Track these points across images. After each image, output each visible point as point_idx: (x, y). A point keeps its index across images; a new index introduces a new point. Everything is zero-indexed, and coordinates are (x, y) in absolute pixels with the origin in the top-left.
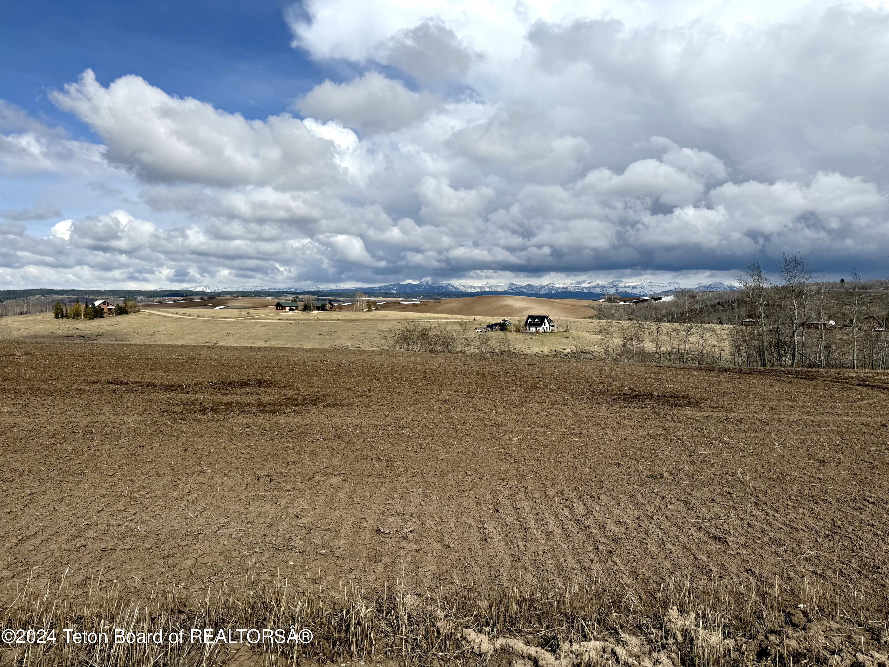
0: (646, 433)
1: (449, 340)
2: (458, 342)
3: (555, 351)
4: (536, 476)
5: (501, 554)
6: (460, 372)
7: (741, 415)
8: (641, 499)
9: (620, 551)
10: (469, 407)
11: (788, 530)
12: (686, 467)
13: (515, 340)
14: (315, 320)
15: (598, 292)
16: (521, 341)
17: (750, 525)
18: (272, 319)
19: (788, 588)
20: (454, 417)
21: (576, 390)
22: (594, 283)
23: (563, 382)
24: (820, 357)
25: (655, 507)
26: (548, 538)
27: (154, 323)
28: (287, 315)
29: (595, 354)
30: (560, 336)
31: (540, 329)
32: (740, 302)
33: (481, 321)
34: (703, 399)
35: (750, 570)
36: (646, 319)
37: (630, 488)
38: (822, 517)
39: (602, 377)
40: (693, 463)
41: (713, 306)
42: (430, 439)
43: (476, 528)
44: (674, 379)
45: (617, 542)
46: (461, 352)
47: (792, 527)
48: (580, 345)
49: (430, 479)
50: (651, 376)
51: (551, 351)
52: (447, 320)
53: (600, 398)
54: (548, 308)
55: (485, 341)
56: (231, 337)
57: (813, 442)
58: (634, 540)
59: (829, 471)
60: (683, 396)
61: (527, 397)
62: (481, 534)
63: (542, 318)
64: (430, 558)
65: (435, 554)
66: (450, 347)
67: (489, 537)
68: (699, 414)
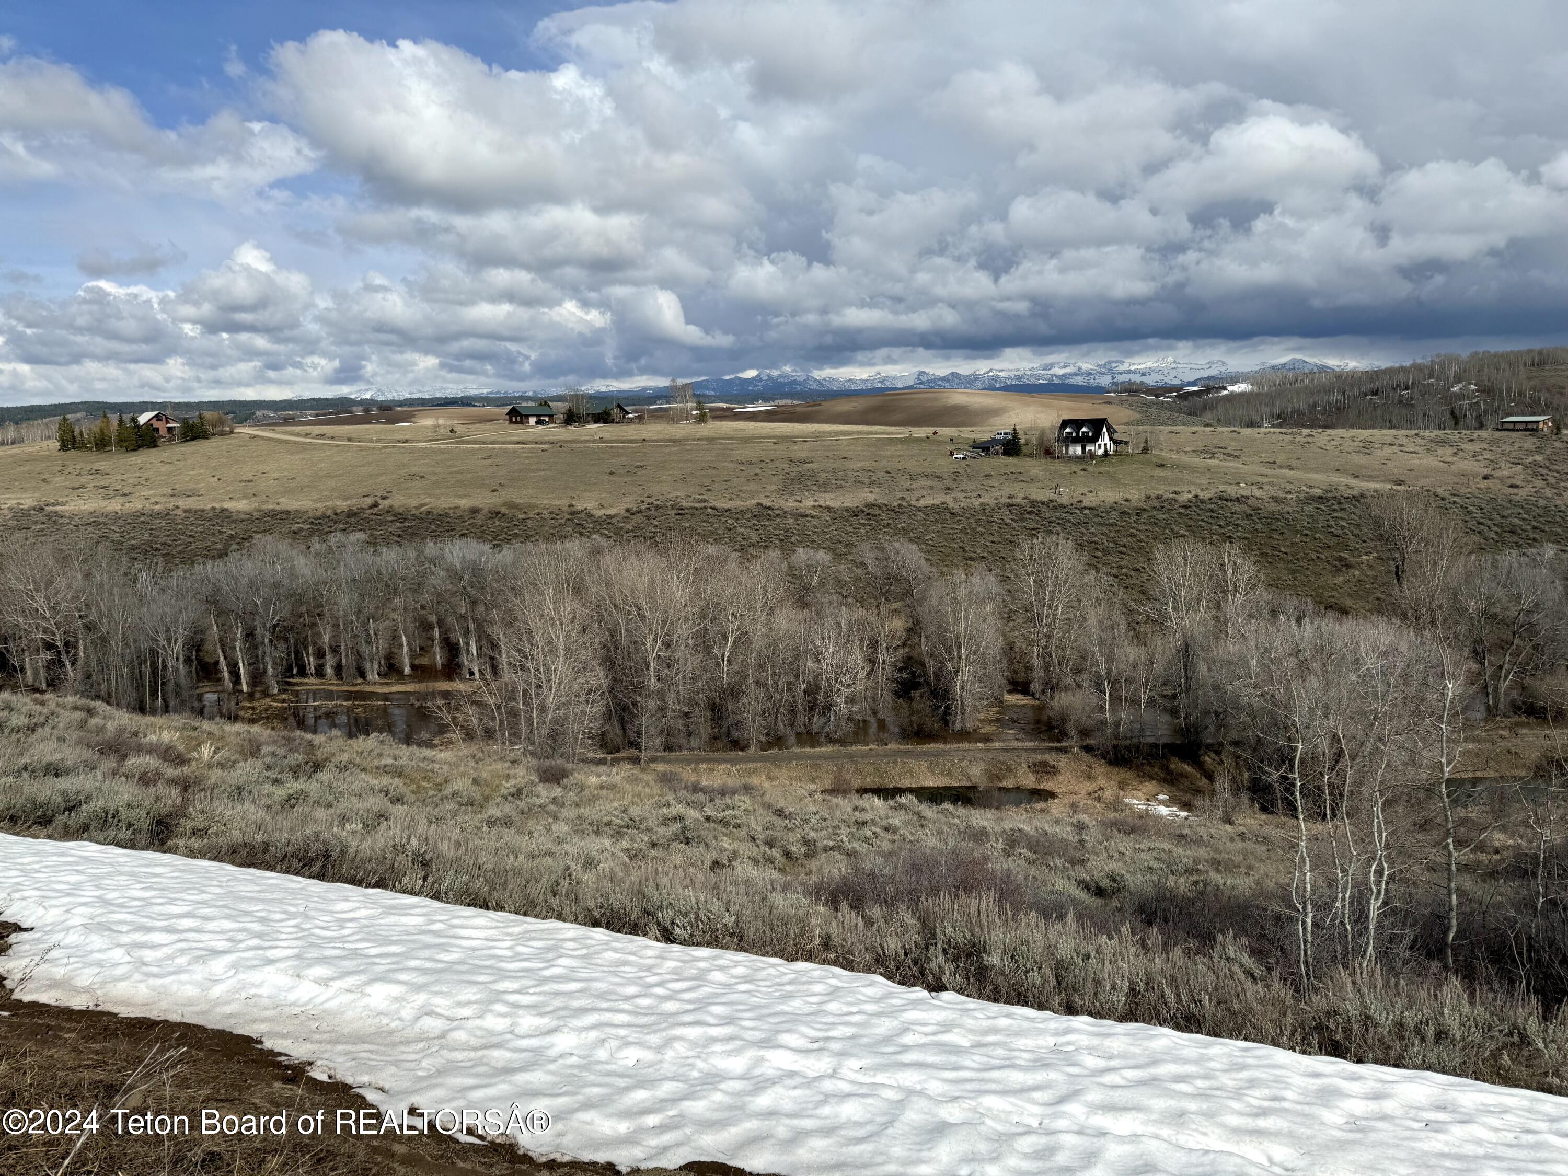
14: (594, 441)
15: (1081, 384)
18: (504, 443)
22: (1071, 367)
27: (257, 457)
28: (534, 433)
30: (1143, 464)
56: (417, 483)
63: (1097, 425)
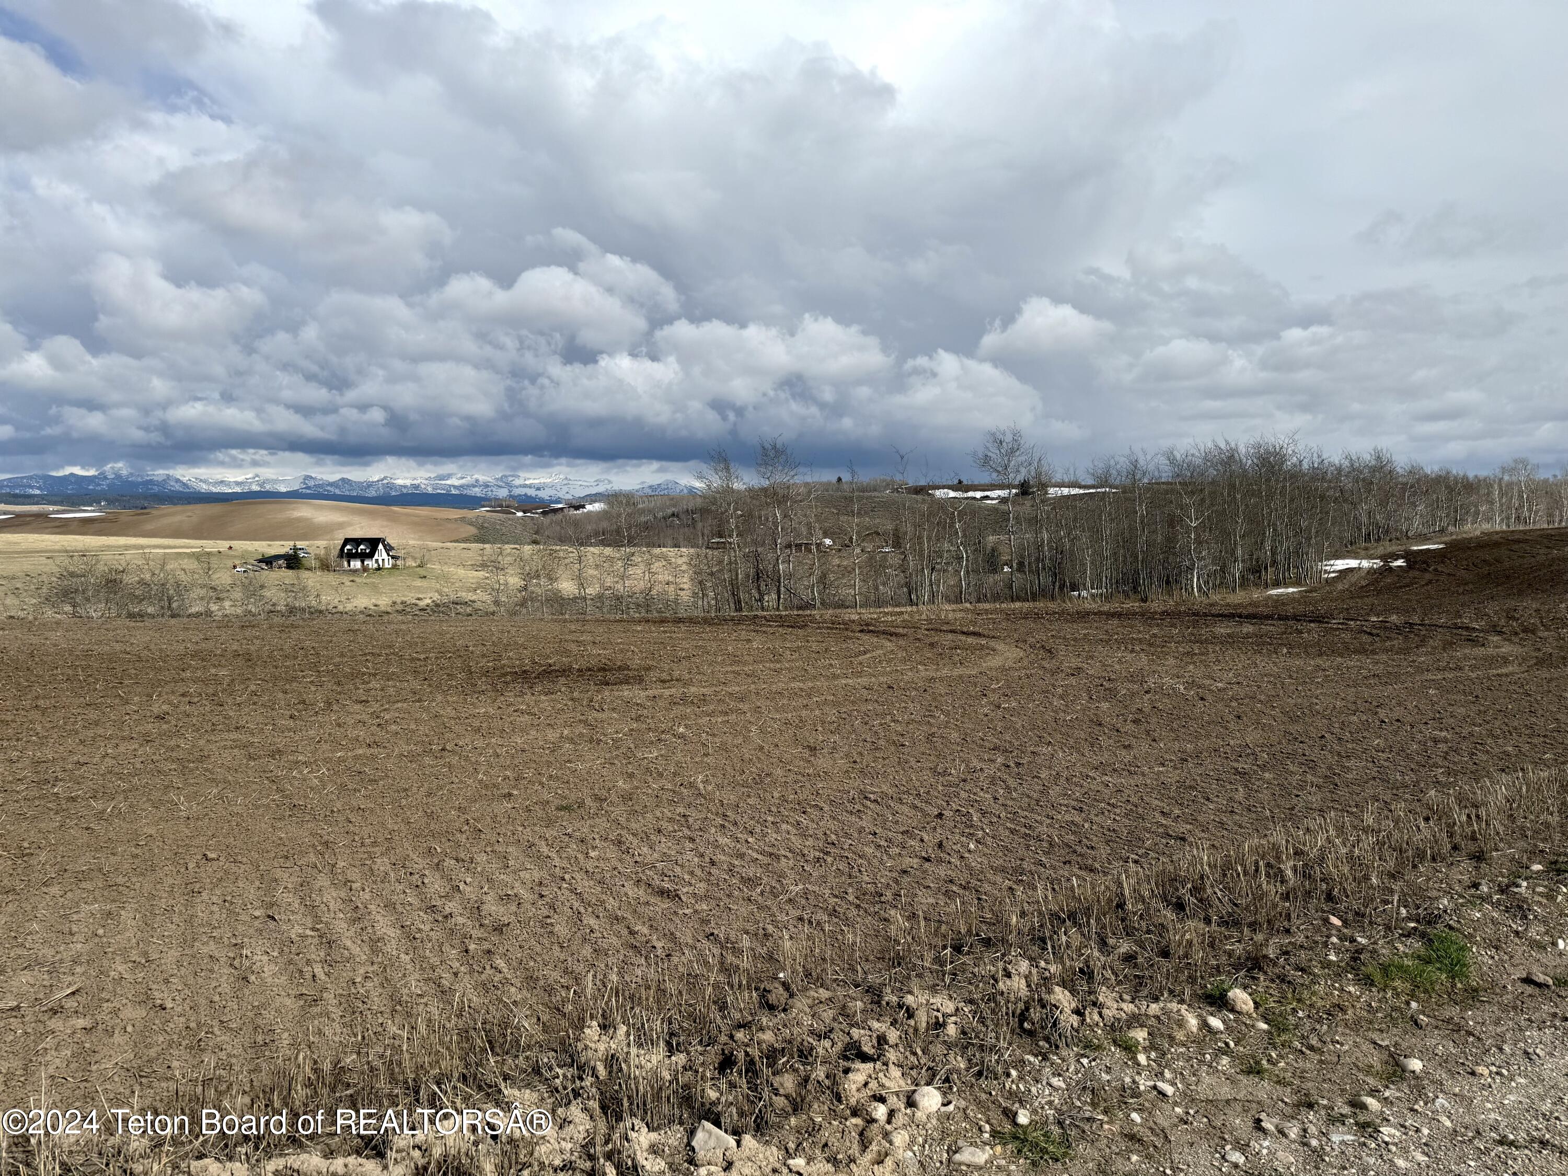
0: (558, 735)
1: (172, 592)
2: (193, 595)
3: (402, 603)
4: (354, 840)
5: (278, 1000)
6: (195, 655)
7: (705, 690)
8: (545, 850)
9: (506, 948)
10: (213, 724)
11: (766, 860)
12: (620, 783)
13: (318, 586)
16: (332, 586)
17: (713, 863)
19: (763, 951)
20: (178, 746)
21: (437, 672)
22: (469, 478)
23: (413, 660)
24: (813, 592)
25: (569, 859)
26: (375, 951)
29: (476, 605)
30: (409, 576)
31: (370, 563)
32: (704, 511)
33: (246, 551)
34: (648, 669)
35: (712, 934)
36: (562, 540)
37: (527, 834)
38: (811, 832)
39: (485, 645)
40: (631, 776)
41: (664, 518)
42: (121, 798)
43: (224, 959)
44: (606, 640)
45: (502, 932)
46: (201, 614)
47: (771, 854)
48: (447, 590)
49: (120, 880)
50: (568, 637)
51: (394, 603)
52: (167, 551)
53: (482, 684)
54: (385, 523)
55: (252, 590)
57: (801, 721)
58: (531, 923)
59: (822, 762)
60: (619, 667)
61: (340, 693)
62: (236, 968)
63: (374, 543)
64: (118, 1038)
65: (129, 1029)
66: (174, 605)
67: (253, 972)
68: (643, 694)
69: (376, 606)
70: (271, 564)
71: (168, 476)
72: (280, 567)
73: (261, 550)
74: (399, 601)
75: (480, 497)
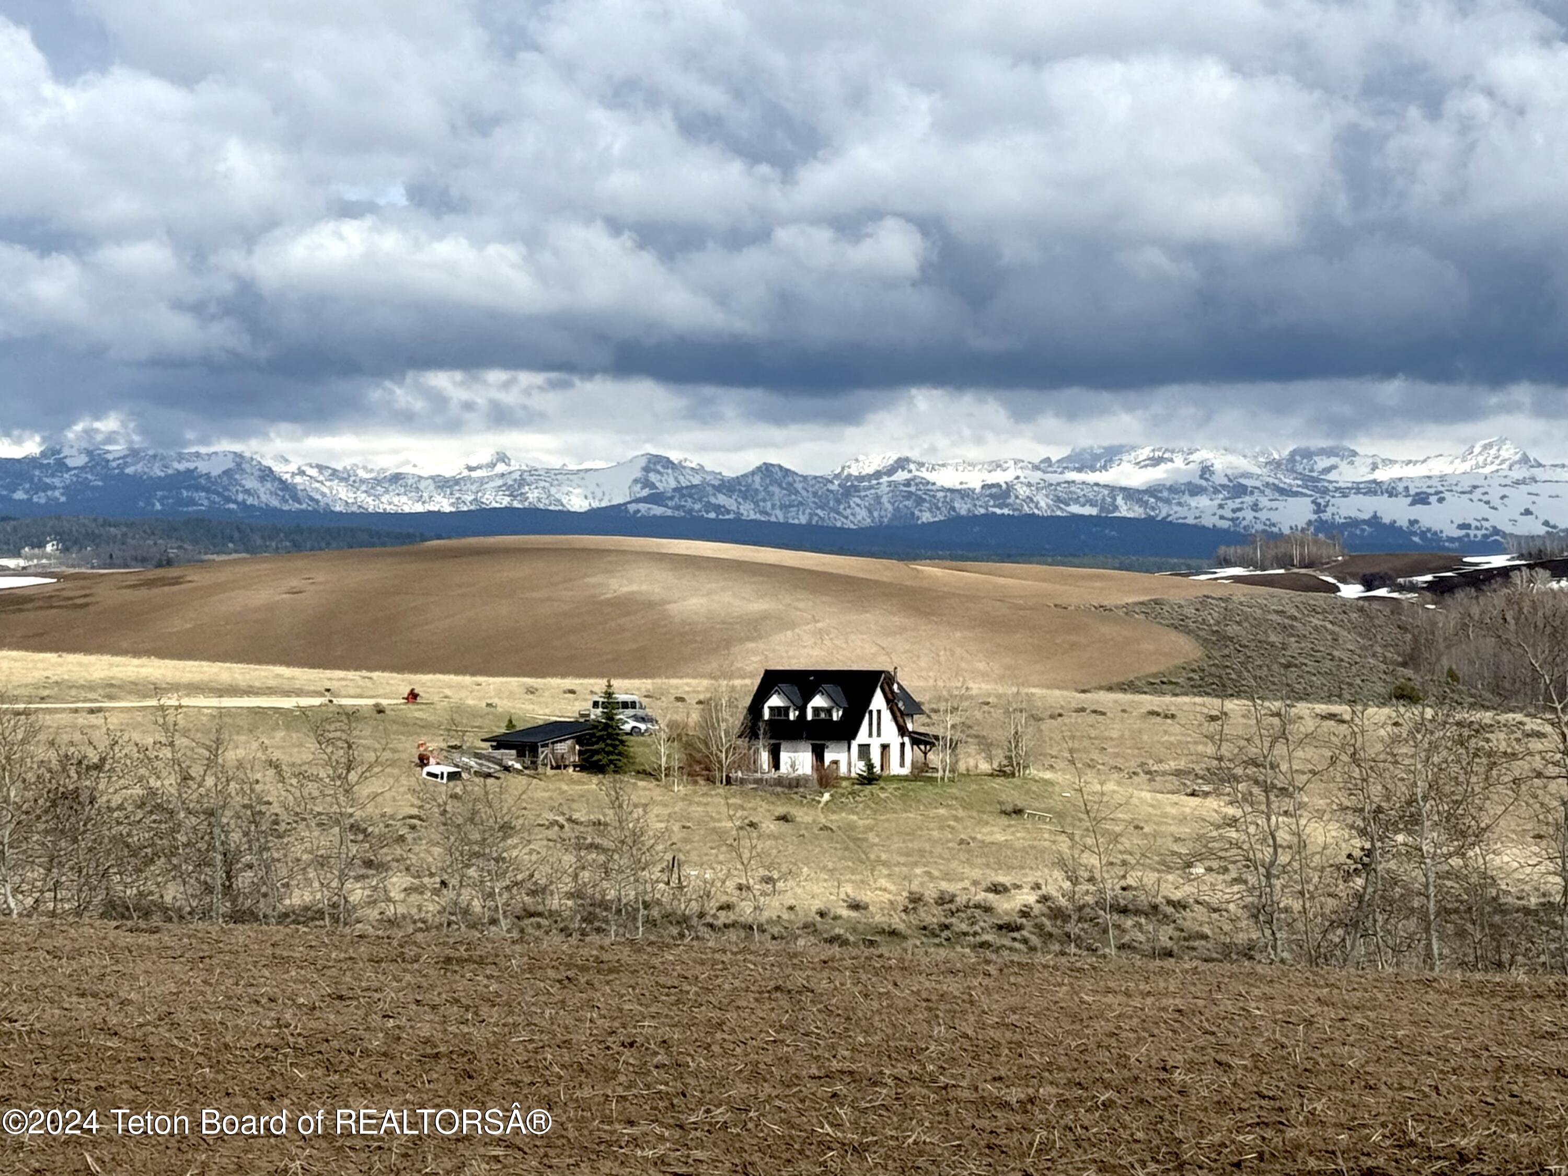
1: (236, 836)
2: (297, 850)
3: (941, 900)
6: (309, 1049)
13: (678, 834)
15: (1209, 521)
16: (721, 834)
22: (1179, 462)
23: (984, 1104)
29: (1189, 920)
30: (967, 806)
31: (843, 759)
33: (458, 709)
39: (1224, 1066)
46: (320, 914)
48: (1094, 861)
50: (1532, 1055)
51: (916, 900)
52: (229, 702)
54: (897, 620)
66: (244, 880)
69: (856, 906)
70: (534, 750)
71: (239, 456)
72: (558, 767)
73: (504, 705)
74: (930, 893)
75: (1215, 530)
